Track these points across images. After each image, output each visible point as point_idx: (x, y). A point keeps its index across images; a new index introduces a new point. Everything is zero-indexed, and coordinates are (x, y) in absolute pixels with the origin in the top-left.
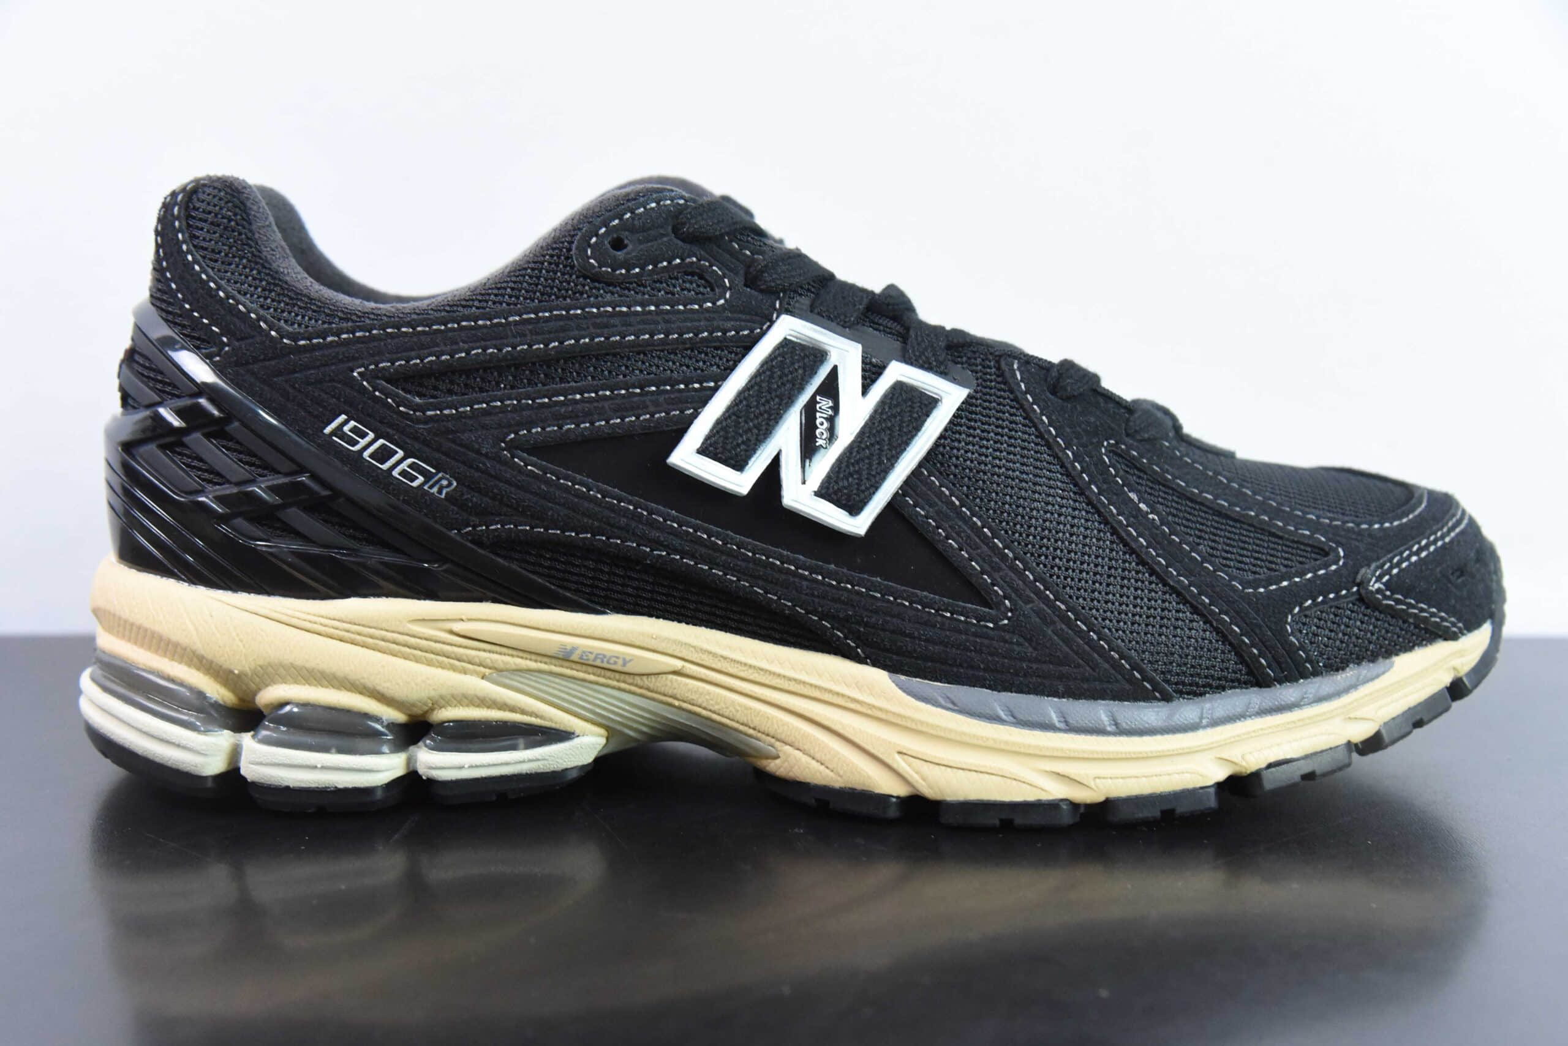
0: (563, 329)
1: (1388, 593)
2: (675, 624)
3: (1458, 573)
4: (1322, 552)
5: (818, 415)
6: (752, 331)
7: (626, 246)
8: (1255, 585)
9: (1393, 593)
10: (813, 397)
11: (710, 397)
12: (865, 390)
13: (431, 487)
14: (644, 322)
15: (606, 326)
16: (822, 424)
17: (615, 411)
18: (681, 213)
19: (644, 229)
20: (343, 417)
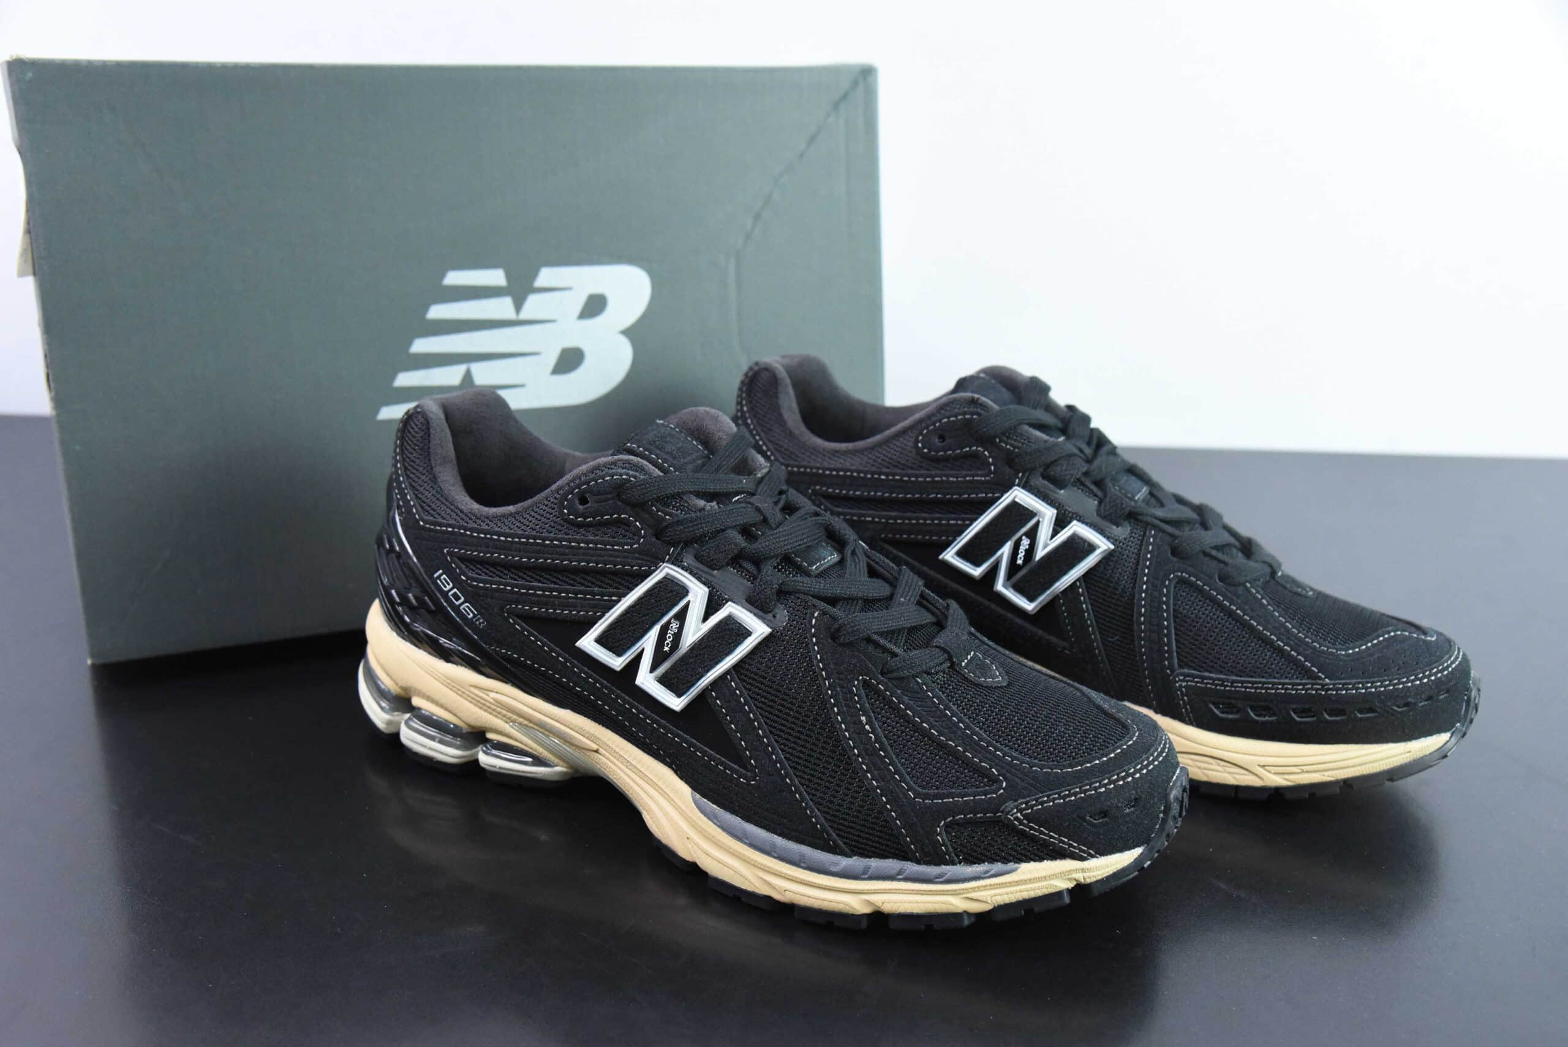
0: (538, 552)
1: (1025, 822)
2: (597, 724)
3: (1103, 815)
4: (994, 780)
5: (669, 631)
6: (650, 568)
7: (588, 502)
8: (925, 797)
9: (1029, 822)
10: (671, 619)
11: (614, 606)
12: (705, 618)
13: (477, 621)
14: (584, 554)
15: (563, 554)
16: (669, 637)
17: (559, 605)
18: (624, 485)
19: (598, 493)
20: (441, 571)
